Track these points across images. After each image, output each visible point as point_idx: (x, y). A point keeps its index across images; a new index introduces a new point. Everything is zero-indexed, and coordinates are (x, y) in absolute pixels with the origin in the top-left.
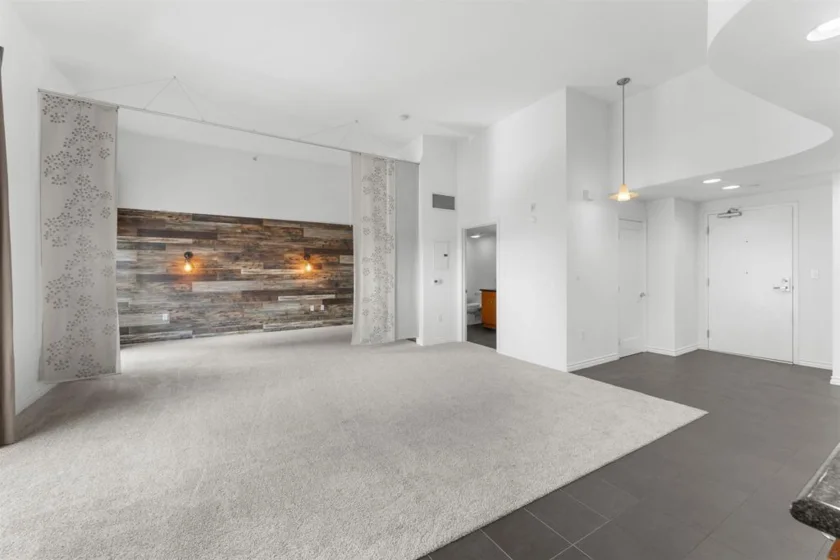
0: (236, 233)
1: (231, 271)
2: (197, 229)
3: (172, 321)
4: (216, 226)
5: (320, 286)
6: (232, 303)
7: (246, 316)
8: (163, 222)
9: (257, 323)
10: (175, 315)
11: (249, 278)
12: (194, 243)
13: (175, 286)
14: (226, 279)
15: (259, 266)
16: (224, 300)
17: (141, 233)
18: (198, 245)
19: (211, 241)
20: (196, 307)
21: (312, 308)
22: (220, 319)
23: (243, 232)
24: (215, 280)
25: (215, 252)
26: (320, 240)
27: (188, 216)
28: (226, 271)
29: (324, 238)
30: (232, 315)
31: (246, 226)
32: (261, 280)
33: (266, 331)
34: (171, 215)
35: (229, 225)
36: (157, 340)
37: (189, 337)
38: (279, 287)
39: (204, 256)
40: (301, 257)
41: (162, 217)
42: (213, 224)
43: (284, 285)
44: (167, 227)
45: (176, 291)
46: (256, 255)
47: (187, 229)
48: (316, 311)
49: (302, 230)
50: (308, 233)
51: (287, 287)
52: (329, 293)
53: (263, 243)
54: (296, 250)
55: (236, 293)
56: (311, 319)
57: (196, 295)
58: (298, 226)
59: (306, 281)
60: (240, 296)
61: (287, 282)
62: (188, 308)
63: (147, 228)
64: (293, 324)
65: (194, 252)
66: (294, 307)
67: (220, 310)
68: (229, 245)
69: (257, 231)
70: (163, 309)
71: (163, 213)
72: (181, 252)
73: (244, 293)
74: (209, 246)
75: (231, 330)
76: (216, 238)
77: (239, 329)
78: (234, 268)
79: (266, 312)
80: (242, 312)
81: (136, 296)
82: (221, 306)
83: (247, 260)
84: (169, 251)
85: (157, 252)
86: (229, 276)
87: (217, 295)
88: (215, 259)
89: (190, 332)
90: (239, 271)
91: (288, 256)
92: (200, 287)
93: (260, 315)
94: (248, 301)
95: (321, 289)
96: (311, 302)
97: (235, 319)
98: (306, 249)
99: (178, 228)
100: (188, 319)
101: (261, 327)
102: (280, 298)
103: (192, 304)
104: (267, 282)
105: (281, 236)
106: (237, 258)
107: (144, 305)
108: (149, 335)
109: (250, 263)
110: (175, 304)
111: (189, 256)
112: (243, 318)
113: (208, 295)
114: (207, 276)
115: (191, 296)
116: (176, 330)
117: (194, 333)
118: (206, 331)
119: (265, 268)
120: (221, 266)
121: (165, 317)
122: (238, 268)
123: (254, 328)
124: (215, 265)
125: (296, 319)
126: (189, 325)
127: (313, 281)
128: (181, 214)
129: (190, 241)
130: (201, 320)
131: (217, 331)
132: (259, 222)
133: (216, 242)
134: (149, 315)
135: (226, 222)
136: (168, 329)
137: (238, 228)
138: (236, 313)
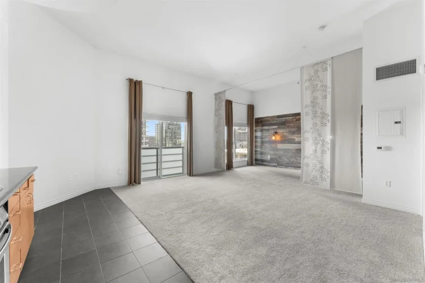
0: (293, 121)
1: (292, 139)
2: (279, 122)
3: (271, 159)
4: (285, 119)
6: (292, 154)
7: (297, 161)
8: (268, 120)
10: (272, 157)
11: (299, 143)
13: (272, 145)
14: (289, 143)
16: (288, 153)
17: (263, 126)
18: (279, 128)
19: (283, 126)
20: (279, 155)
22: (287, 161)
24: (285, 143)
25: (285, 131)
28: (289, 139)
31: (298, 117)
34: (270, 117)
35: (291, 118)
36: (267, 165)
37: (276, 167)
39: (281, 133)
41: (269, 119)
42: (284, 118)
44: (270, 122)
45: (272, 147)
47: (275, 122)
57: (279, 150)
60: (294, 151)
63: (264, 123)
65: (278, 131)
67: (287, 157)
68: (291, 127)
70: (268, 154)
71: (268, 117)
72: (273, 132)
73: (296, 149)
74: (283, 128)
75: (291, 166)
76: (285, 125)
77: (294, 167)
80: (296, 159)
82: (287, 155)
84: (270, 132)
85: (267, 132)
86: (291, 141)
87: (286, 149)
88: (285, 134)
89: (277, 164)
90: (294, 139)
92: (280, 146)
94: (298, 154)
97: (293, 162)
99: (273, 122)
100: (276, 159)
103: (277, 153)
106: (294, 133)
107: (264, 152)
108: (265, 163)
109: (299, 135)
110: (272, 152)
111: (276, 133)
112: (296, 162)
113: (282, 150)
114: (283, 141)
115: (277, 149)
116: (272, 163)
118: (282, 165)
120: (287, 137)
121: (269, 157)
126: (276, 162)
128: (273, 117)
129: (276, 127)
130: (280, 160)
131: (286, 166)
134: (265, 156)
135: (289, 117)
136: (269, 162)
137: (294, 119)
138: (294, 159)
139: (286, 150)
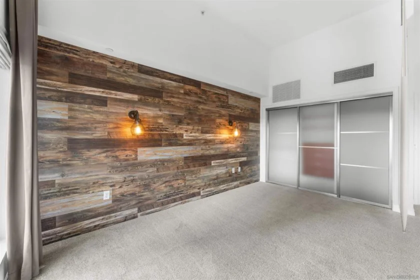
0: (180, 93)
1: (175, 135)
2: (142, 84)
3: (115, 200)
4: (162, 83)
5: (238, 150)
6: (176, 171)
7: (187, 183)
9: (196, 190)
10: (118, 191)
11: (190, 143)
12: (140, 100)
13: (117, 154)
14: (170, 145)
15: (198, 130)
16: (168, 168)
17: (74, 79)
18: (143, 103)
19: (157, 100)
20: (142, 179)
21: (233, 171)
22: (165, 190)
23: (186, 94)
24: (160, 145)
25: (160, 113)
26: (239, 108)
27: (133, 65)
28: (170, 135)
29: (241, 106)
30: (176, 184)
31: (188, 87)
32: (200, 144)
33: (203, 197)
34: (114, 61)
35: (174, 84)
36: (96, 227)
37: (135, 217)
38: (212, 152)
39: (149, 117)
40: (227, 123)
41: (104, 62)
42: (158, 80)
43: (215, 149)
44: (109, 75)
45: (120, 161)
46: (196, 118)
47: (131, 81)
48: (236, 173)
49: (227, 97)
50: (232, 101)
51: (218, 152)
52: (243, 156)
53: (201, 107)
54: (224, 116)
55: (179, 160)
56: (233, 181)
57: (142, 164)
58: (225, 93)
59: (229, 145)
60: (182, 163)
61: (218, 146)
62: (132, 181)
63: (81, 72)
64: (222, 187)
65: (140, 111)
66: (221, 171)
67: (164, 179)
68: (173, 106)
69: (196, 94)
70: (103, 184)
71: (103, 57)
72: (126, 110)
73: (186, 158)
74: (155, 105)
75: (175, 200)
76: (161, 97)
77: (181, 199)
78: (177, 131)
79: (203, 178)
80: (184, 179)
81: (66, 169)
82: (165, 176)
83: (188, 124)
84: (110, 108)
85: (96, 108)
86: (174, 140)
87: (163, 162)
88: (161, 121)
89: (135, 210)
90: (182, 135)
91: (218, 121)
92: (146, 154)
93: (199, 181)
94: (189, 167)
95: (238, 152)
96: (232, 165)
97: (178, 188)
98: (230, 115)
99: (121, 79)
100: (133, 194)
101: (199, 194)
102: (213, 163)
103: (137, 175)
104: (204, 147)
105: (214, 102)
106: (180, 121)
107: (76, 183)
108: (86, 224)
109: (190, 127)
110: (118, 177)
111: (134, 115)
112: (185, 186)
113: (153, 164)
114: (152, 140)
115: (137, 165)
116: (121, 209)
117: (139, 211)
119: (202, 132)
120: (166, 130)
121: (107, 195)
122: (181, 132)
123: (194, 195)
124: (160, 128)
125: (224, 182)
126: (134, 202)
127: (234, 145)
128: (125, 62)
129: (135, 97)
130: (147, 194)
131: (163, 204)
132: (197, 84)
133: (161, 102)
134: (86, 196)
135: (170, 79)
136: (110, 211)
137: (182, 88)
138: (179, 181)
139: (161, 164)
